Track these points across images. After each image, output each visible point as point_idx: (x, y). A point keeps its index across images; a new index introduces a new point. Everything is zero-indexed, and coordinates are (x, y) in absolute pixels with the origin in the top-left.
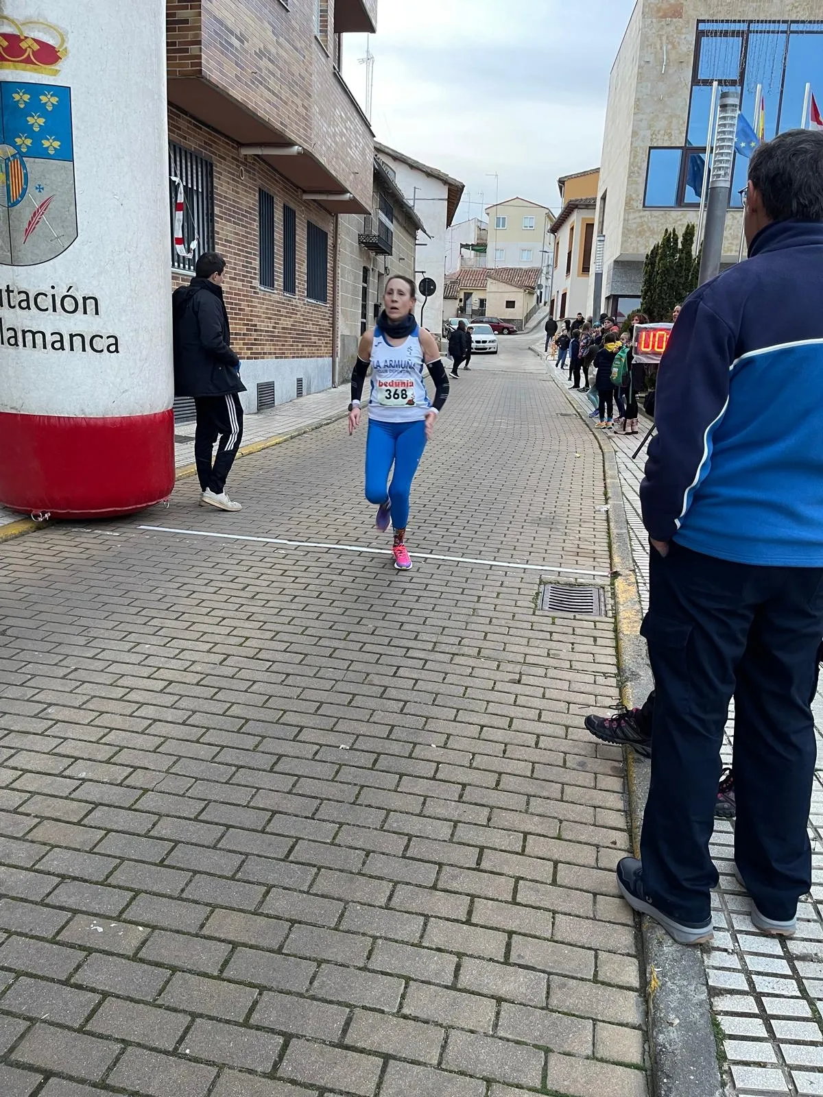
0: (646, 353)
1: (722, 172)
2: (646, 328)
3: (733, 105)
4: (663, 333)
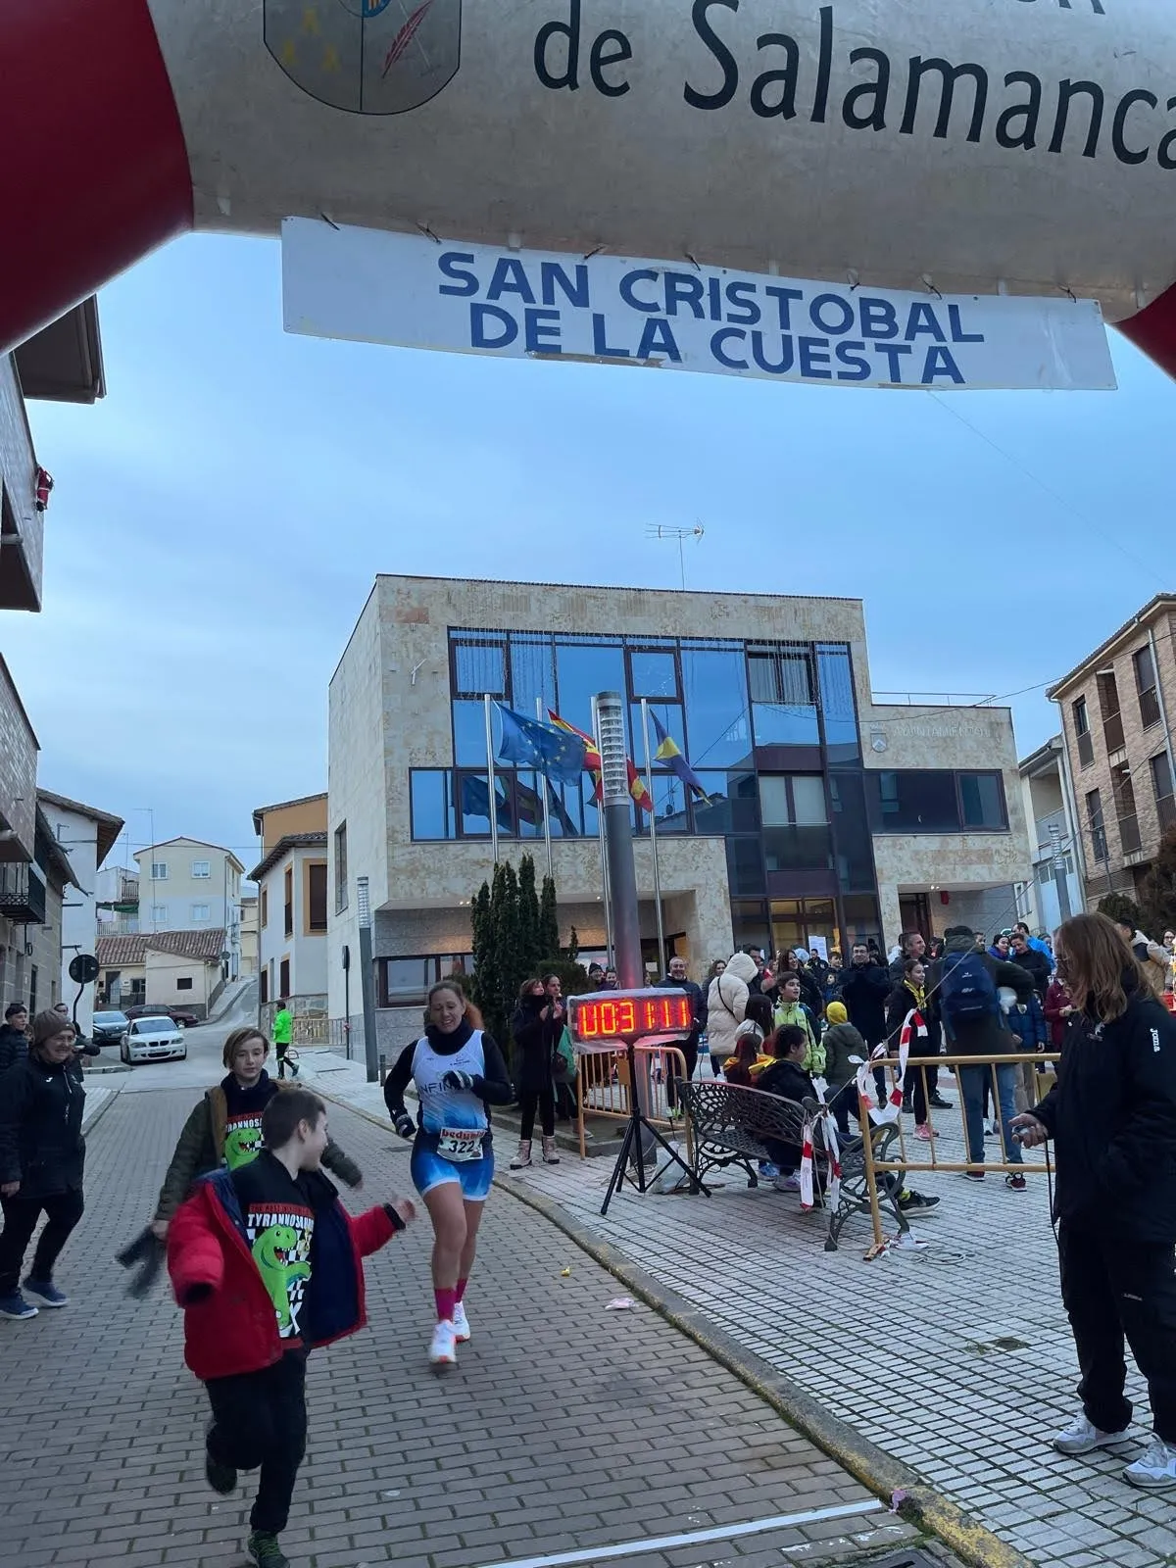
0: (591, 1038)
1: (618, 787)
2: (585, 1001)
3: (616, 707)
4: (610, 1005)
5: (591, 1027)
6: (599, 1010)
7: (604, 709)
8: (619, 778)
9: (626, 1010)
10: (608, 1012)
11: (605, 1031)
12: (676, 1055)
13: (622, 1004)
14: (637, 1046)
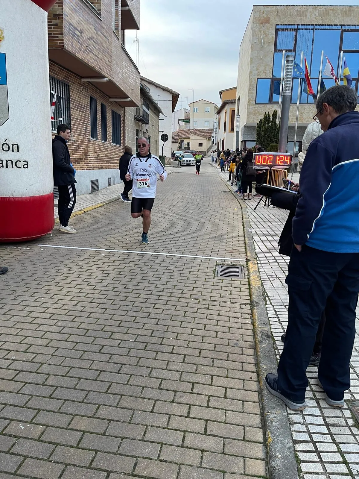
5: (259, 162)
6: (262, 158)
7: (288, 61)
8: (289, 86)
9: (270, 158)
10: (265, 158)
11: (263, 163)
12: (285, 172)
13: (269, 156)
14: (272, 168)
